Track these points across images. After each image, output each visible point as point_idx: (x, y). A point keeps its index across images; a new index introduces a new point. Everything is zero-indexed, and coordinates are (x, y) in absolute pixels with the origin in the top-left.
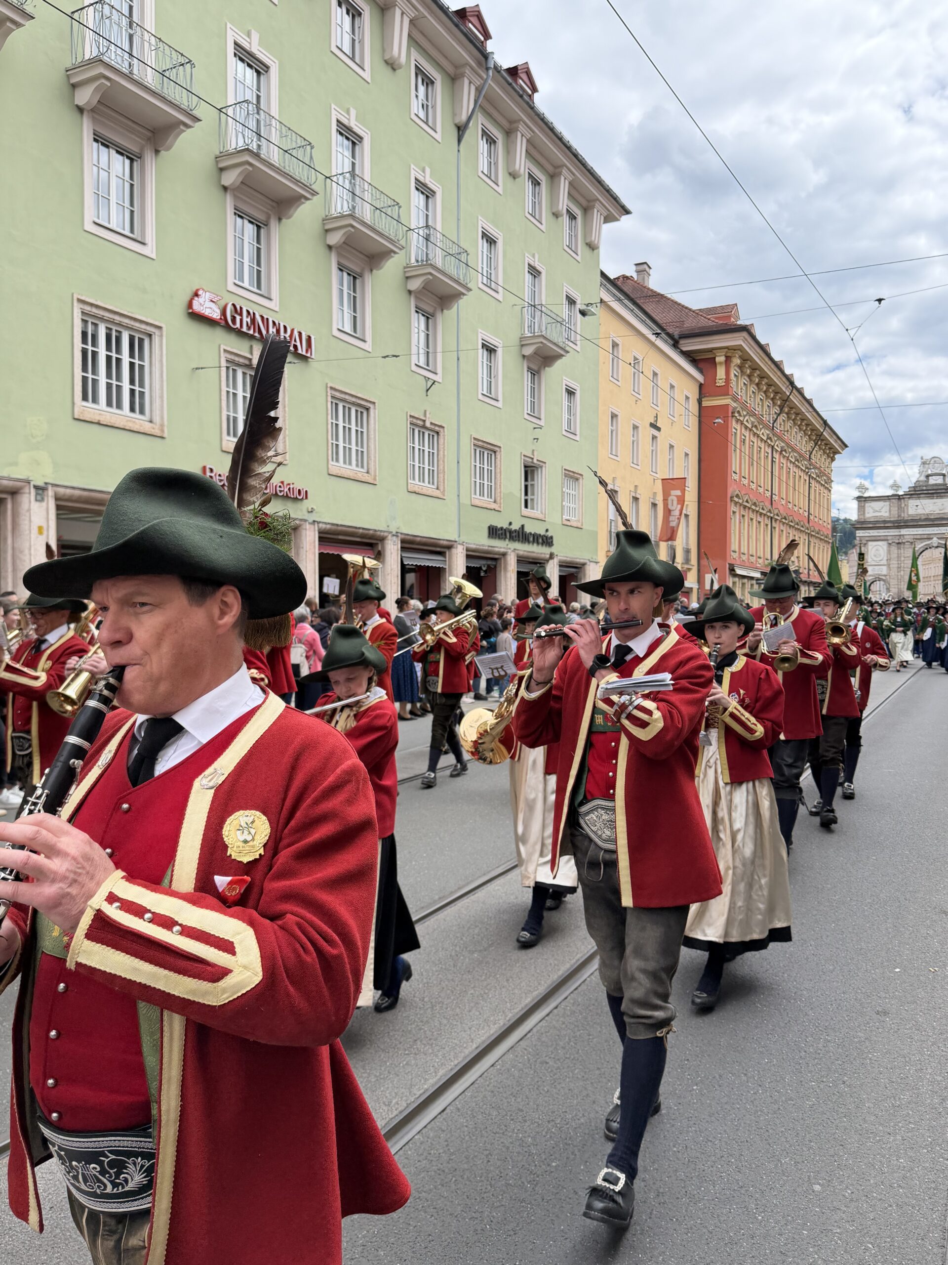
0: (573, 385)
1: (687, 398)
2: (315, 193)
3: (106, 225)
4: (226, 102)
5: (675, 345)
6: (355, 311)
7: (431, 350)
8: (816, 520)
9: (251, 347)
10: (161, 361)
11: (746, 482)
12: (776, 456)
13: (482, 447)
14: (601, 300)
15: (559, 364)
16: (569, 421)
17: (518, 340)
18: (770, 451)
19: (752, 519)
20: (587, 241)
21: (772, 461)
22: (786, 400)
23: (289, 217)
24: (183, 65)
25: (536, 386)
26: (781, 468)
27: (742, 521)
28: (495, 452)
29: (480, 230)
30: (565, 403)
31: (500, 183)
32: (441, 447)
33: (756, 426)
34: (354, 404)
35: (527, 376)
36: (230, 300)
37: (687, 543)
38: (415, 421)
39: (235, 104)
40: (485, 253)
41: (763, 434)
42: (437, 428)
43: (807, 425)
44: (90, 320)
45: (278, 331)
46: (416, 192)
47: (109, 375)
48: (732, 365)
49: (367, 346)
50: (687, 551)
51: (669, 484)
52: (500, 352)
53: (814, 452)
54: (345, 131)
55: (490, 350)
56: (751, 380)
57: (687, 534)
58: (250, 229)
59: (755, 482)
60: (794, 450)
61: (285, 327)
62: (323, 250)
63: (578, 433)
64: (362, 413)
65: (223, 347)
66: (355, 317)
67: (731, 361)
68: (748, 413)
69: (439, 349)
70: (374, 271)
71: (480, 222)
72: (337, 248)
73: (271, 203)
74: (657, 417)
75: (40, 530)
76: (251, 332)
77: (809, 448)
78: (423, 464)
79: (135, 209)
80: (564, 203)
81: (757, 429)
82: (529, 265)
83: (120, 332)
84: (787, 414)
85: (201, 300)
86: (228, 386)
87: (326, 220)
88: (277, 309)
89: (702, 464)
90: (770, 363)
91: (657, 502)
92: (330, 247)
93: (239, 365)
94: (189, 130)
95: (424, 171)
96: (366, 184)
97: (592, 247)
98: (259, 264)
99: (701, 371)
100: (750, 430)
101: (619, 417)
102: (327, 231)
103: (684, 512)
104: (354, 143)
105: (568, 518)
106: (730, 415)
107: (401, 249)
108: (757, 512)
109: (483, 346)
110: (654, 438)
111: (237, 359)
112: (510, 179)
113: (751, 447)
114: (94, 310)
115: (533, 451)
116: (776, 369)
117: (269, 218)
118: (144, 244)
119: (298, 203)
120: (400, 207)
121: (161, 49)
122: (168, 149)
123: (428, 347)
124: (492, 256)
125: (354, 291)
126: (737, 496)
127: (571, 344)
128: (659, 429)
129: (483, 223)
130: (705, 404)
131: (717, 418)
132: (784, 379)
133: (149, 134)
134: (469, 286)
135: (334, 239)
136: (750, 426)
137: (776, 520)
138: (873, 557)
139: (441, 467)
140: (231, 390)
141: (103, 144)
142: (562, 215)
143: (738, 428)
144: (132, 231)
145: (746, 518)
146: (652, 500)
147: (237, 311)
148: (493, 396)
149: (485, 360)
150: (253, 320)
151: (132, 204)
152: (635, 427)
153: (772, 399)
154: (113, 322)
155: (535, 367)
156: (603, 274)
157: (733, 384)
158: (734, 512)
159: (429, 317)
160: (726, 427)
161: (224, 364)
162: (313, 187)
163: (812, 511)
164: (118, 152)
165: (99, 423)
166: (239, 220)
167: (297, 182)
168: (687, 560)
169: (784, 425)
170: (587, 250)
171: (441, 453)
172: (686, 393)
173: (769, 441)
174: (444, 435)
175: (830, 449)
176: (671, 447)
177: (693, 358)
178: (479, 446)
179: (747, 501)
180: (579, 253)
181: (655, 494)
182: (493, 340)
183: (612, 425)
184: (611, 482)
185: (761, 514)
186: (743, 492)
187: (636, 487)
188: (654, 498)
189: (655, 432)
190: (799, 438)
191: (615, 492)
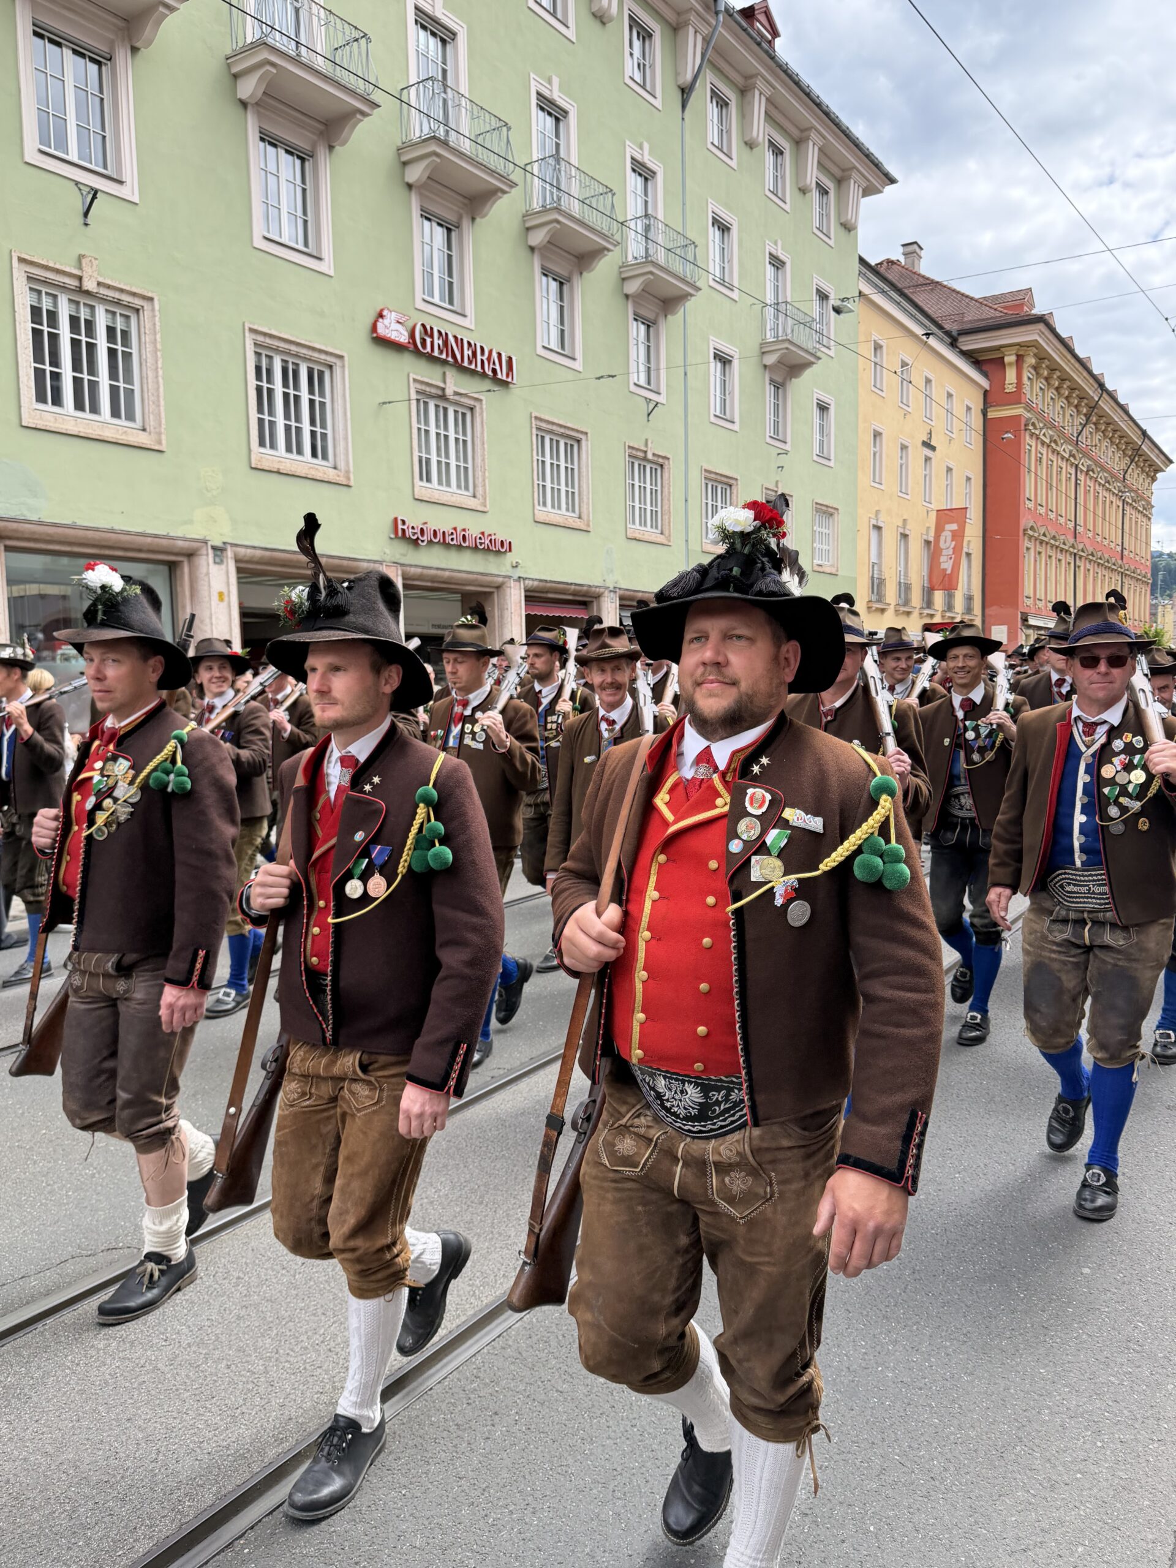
0: (826, 398)
1: (969, 409)
2: (514, 185)
3: (277, 239)
4: (408, 81)
5: (953, 344)
6: (562, 323)
7: (652, 366)
8: (1132, 555)
9: (444, 373)
10: (344, 395)
11: (1042, 511)
12: (1081, 477)
13: (715, 481)
14: (860, 292)
15: (808, 374)
16: (822, 443)
17: (757, 347)
18: (1073, 471)
19: (1050, 557)
20: (842, 221)
21: (1076, 484)
22: (1094, 407)
23: (484, 216)
24: (357, 40)
25: (780, 403)
26: (1087, 492)
27: (1037, 559)
28: (730, 486)
29: (710, 215)
30: (817, 421)
31: (734, 155)
32: (665, 482)
33: (1055, 442)
34: (562, 435)
35: (769, 390)
36: (419, 320)
37: (969, 589)
38: (634, 452)
39: (418, 83)
40: (717, 241)
41: (1064, 450)
42: (660, 460)
43: (1121, 437)
44: (264, 352)
45: (474, 354)
46: (633, 174)
47: (287, 416)
48: (1025, 366)
49: (578, 365)
50: (969, 599)
51: (945, 516)
52: (736, 363)
53: (1130, 470)
54: (547, 105)
55: (724, 360)
56: (1049, 384)
57: (969, 576)
58: (439, 233)
59: (1054, 510)
60: (1103, 469)
61: (482, 349)
62: (524, 253)
63: (832, 458)
64: (572, 446)
65: (412, 376)
66: (562, 331)
67: (1023, 361)
68: (1045, 425)
69: (663, 365)
70: (585, 274)
71: (710, 206)
72: (540, 249)
73: (461, 199)
74: (930, 433)
75: (221, 594)
76: (444, 356)
77: (1123, 466)
78: (645, 504)
79: (309, 218)
80: (812, 174)
81: (1057, 444)
82: (770, 254)
83: (297, 365)
84: (1095, 424)
85: (386, 321)
86: (419, 422)
87: (526, 215)
88: (472, 327)
89: (989, 490)
90: (1073, 361)
91: (930, 540)
92: (532, 249)
93: (432, 397)
94: (366, 119)
95: (641, 148)
96: (573, 169)
97: (848, 228)
98: (450, 275)
99: (985, 375)
100: (1048, 446)
101: (884, 436)
102: (528, 229)
103: (965, 550)
104: (557, 120)
105: (820, 562)
106: (1023, 428)
107: (615, 246)
108: (1057, 547)
109: (716, 356)
110: (927, 459)
111: (428, 389)
112: (746, 150)
113: (1049, 467)
114: (268, 341)
115: (777, 482)
116: (1080, 369)
117: (460, 218)
118: (320, 259)
119: (494, 198)
120: (614, 194)
121: (332, 23)
122: (343, 144)
123: (649, 361)
124: (726, 247)
125: (561, 299)
126: (1032, 528)
127: (824, 349)
128: (933, 448)
129: (714, 207)
130: (990, 415)
131: (1007, 432)
132: (1091, 381)
133: (321, 127)
134: (698, 284)
135: (538, 238)
136: (1047, 441)
137: (1081, 557)
139: (666, 507)
140: (423, 427)
141: (271, 144)
142: (811, 191)
143: (1034, 444)
144: (306, 244)
145: (1043, 555)
146: (925, 537)
147: (427, 332)
148: (728, 417)
149: (718, 374)
150: (446, 342)
151: (305, 213)
152: (904, 447)
153: (1076, 407)
154: (288, 353)
155: (779, 379)
156: (862, 260)
157: (1026, 389)
158: (1028, 549)
159: (649, 325)
160: (1017, 443)
161: (414, 396)
162: (511, 177)
163: (1126, 545)
164: (287, 152)
165: (278, 472)
166: (427, 223)
167: (492, 172)
168: (969, 610)
169: (1092, 438)
170: (842, 232)
171: (666, 490)
172: (967, 402)
173: (1072, 459)
174: (669, 469)
175: (1150, 466)
176: (949, 470)
177: (975, 359)
178: (711, 480)
179: (1044, 535)
180: (832, 236)
181: (928, 528)
182: (727, 348)
183: (875, 446)
184: (873, 516)
185: (1062, 550)
186: (1039, 524)
187: (905, 520)
188: (927, 534)
189: (928, 452)
190: (1110, 454)
191: (878, 528)
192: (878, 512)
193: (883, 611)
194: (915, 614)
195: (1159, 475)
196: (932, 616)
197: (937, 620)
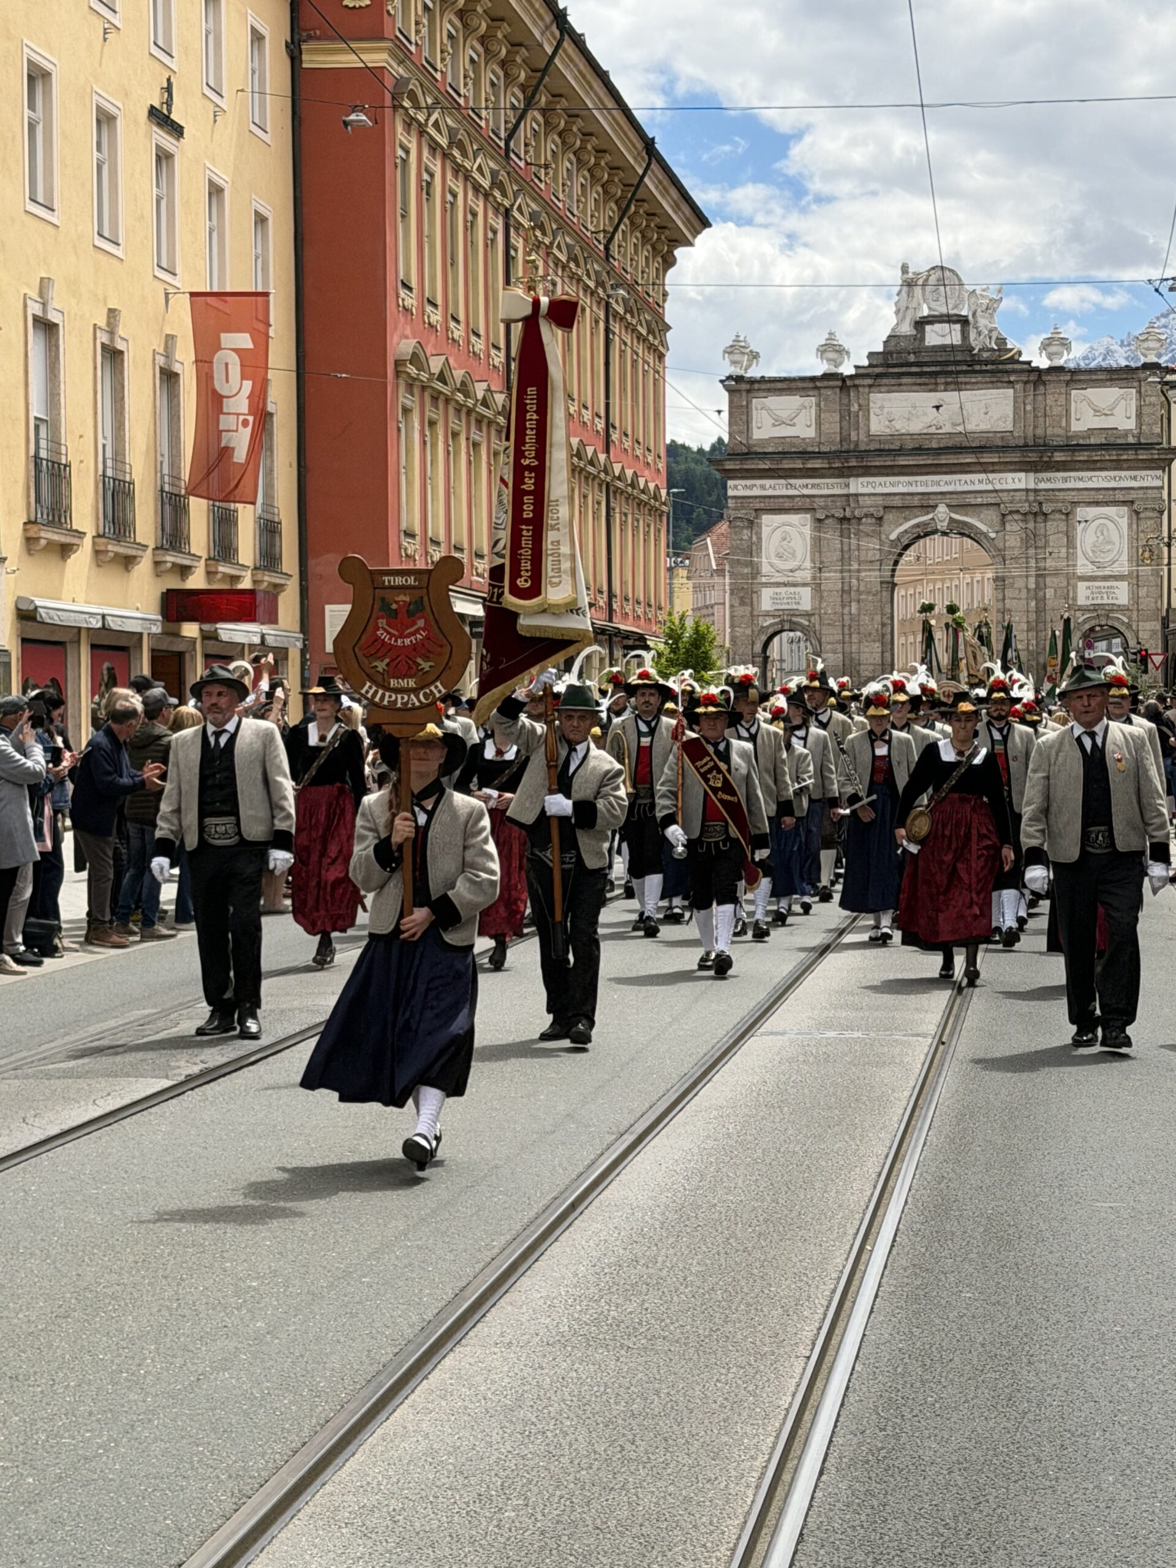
1: (257, 37)
8: (627, 444)
11: (436, 317)
12: (518, 242)
18: (500, 226)
19: (455, 435)
21: (508, 260)
22: (544, 70)
27: (428, 439)
33: (460, 146)
37: (269, 505)
41: (480, 168)
43: (600, 151)
50: (269, 529)
51: (213, 310)
53: (619, 236)
57: (270, 472)
59: (462, 317)
60: (564, 226)
68: (437, 102)
74: (169, 89)
77: (604, 223)
81: (464, 154)
84: (544, 112)
89: (306, 250)
91: (177, 368)
100: (445, 156)
101: (55, 81)
106: (389, 101)
108: (469, 412)
110: (163, 158)
113: (449, 208)
126: (415, 359)
128: (177, 130)
130: (310, 60)
131: (354, 109)
136: (443, 141)
138: (775, 561)
145: (440, 428)
146: (162, 361)
152: (105, 119)
153: (503, 64)
157: (395, 4)
158: (406, 410)
160: (377, 136)
163: (615, 418)
168: (269, 558)
169: (537, 149)
172: (253, 19)
173: (497, 194)
175: (661, 228)
176: (215, 191)
179: (442, 378)
181: (170, 340)
183: (32, 106)
184: (34, 294)
185: (479, 422)
186: (429, 350)
187: (112, 313)
188: (168, 354)
189: (167, 141)
190: (577, 190)
191: (47, 328)
192: (44, 285)
193: (65, 550)
194: (144, 566)
195: (678, 252)
196: (184, 571)
197: (197, 581)
